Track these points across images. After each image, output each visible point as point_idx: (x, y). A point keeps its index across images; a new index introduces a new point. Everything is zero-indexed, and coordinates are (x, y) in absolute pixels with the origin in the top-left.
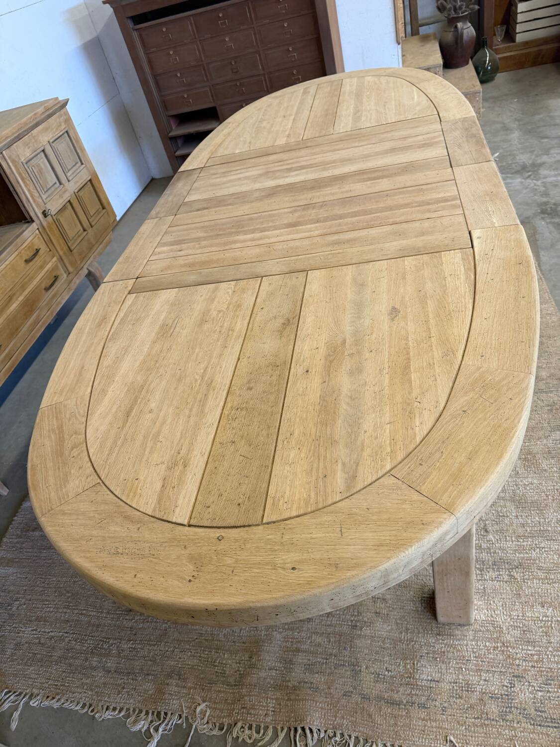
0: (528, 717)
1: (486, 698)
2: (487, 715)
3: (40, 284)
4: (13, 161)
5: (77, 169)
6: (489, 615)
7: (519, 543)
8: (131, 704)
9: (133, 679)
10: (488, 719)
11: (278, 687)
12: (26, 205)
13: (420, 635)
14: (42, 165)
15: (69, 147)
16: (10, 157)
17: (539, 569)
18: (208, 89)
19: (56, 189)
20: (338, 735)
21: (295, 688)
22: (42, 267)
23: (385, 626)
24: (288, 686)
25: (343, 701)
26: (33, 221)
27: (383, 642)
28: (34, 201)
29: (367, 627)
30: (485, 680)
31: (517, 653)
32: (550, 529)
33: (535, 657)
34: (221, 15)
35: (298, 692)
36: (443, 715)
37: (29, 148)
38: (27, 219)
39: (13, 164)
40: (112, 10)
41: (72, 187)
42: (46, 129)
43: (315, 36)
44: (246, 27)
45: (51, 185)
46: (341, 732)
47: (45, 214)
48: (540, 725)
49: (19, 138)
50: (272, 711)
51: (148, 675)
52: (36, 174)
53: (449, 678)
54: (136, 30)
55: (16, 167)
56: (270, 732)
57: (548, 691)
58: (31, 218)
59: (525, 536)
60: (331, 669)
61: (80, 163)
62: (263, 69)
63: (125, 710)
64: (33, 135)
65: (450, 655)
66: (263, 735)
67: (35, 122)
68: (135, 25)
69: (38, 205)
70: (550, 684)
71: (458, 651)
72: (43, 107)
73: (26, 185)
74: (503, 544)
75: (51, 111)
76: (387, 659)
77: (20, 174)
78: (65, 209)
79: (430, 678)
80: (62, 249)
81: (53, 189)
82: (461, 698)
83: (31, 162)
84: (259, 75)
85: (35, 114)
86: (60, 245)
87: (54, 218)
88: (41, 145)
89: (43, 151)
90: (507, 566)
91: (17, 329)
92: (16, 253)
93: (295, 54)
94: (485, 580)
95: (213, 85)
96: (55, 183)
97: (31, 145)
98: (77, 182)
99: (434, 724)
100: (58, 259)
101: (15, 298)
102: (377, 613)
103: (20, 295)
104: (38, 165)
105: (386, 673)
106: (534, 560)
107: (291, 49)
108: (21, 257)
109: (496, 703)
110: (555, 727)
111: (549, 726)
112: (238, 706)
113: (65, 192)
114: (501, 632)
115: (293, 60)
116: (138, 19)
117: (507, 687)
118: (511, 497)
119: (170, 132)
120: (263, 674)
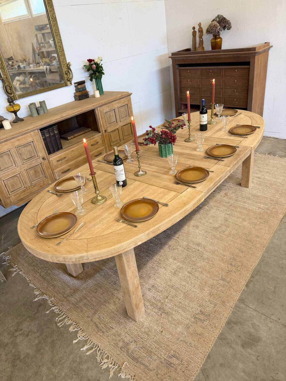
0: (128, 352)
1: (122, 340)
2: (118, 344)
3: (94, 153)
4: (101, 112)
5: (126, 118)
6: (144, 321)
7: (173, 307)
8: (39, 286)
9: (44, 281)
10: (117, 346)
11: (73, 304)
12: (100, 127)
13: (120, 314)
14: (111, 115)
15: (126, 109)
16: (100, 110)
17: (171, 318)
18: (199, 97)
19: (114, 123)
20: (77, 325)
21: (77, 307)
22: (97, 148)
23: (113, 306)
24: (76, 306)
25: (86, 318)
26: (100, 132)
27: (109, 310)
28: (103, 126)
29: (108, 303)
30: (126, 336)
31: (141, 335)
32: (187, 308)
33: (145, 339)
34: (211, 71)
35: (77, 309)
36: (106, 337)
37: (109, 108)
38: (99, 131)
39: (100, 112)
40: (171, 60)
41: (120, 124)
42: (119, 103)
43: (247, 88)
44: (220, 78)
45: (112, 122)
46: (79, 325)
47: (105, 131)
48: (129, 356)
49: (106, 104)
50: (67, 309)
51: (48, 282)
52: (108, 117)
53: (117, 330)
54: (178, 69)
55: (101, 114)
56: (63, 313)
57: (140, 350)
58: (100, 131)
59: (177, 306)
60: (90, 308)
61: (128, 116)
62: (222, 96)
63: (36, 287)
64: (112, 104)
65: (123, 324)
66: (61, 313)
67: (114, 100)
68: (179, 67)
69: (104, 128)
70: (142, 349)
71: (126, 324)
72: (121, 95)
73: (102, 120)
74: (168, 305)
75: (123, 97)
76: (106, 315)
77: (101, 116)
78: (115, 131)
79: (112, 327)
80: (108, 144)
81: (113, 123)
82: (115, 336)
83: (107, 113)
84: (220, 98)
85: (116, 97)
86: (107, 143)
87: (109, 133)
88: (114, 108)
89: (114, 110)
90: (163, 311)
91: (78, 166)
92: (89, 141)
93: (237, 93)
94: (152, 311)
95: (201, 97)
96: (115, 121)
97: (110, 107)
98: (124, 123)
99: (102, 338)
100: (105, 147)
101: (82, 155)
102: (114, 302)
103: (84, 155)
104: (110, 115)
105: (102, 318)
106: (173, 314)
107: (235, 91)
108: (90, 143)
109: (123, 343)
110: (132, 359)
111: (131, 358)
112: (61, 303)
113: (117, 125)
114: (142, 327)
115: (236, 95)
116: (181, 65)
117: (130, 341)
118: (185, 292)
119: (180, 110)
120: (73, 299)
